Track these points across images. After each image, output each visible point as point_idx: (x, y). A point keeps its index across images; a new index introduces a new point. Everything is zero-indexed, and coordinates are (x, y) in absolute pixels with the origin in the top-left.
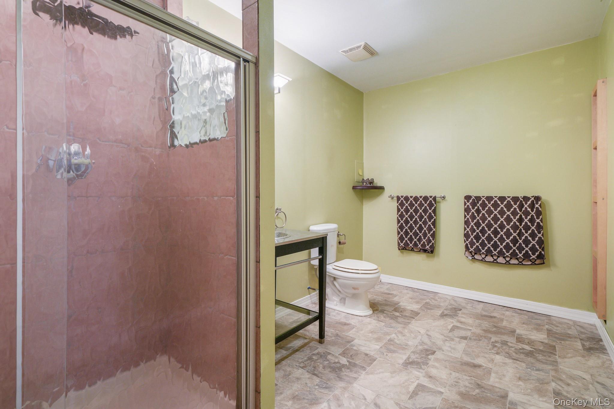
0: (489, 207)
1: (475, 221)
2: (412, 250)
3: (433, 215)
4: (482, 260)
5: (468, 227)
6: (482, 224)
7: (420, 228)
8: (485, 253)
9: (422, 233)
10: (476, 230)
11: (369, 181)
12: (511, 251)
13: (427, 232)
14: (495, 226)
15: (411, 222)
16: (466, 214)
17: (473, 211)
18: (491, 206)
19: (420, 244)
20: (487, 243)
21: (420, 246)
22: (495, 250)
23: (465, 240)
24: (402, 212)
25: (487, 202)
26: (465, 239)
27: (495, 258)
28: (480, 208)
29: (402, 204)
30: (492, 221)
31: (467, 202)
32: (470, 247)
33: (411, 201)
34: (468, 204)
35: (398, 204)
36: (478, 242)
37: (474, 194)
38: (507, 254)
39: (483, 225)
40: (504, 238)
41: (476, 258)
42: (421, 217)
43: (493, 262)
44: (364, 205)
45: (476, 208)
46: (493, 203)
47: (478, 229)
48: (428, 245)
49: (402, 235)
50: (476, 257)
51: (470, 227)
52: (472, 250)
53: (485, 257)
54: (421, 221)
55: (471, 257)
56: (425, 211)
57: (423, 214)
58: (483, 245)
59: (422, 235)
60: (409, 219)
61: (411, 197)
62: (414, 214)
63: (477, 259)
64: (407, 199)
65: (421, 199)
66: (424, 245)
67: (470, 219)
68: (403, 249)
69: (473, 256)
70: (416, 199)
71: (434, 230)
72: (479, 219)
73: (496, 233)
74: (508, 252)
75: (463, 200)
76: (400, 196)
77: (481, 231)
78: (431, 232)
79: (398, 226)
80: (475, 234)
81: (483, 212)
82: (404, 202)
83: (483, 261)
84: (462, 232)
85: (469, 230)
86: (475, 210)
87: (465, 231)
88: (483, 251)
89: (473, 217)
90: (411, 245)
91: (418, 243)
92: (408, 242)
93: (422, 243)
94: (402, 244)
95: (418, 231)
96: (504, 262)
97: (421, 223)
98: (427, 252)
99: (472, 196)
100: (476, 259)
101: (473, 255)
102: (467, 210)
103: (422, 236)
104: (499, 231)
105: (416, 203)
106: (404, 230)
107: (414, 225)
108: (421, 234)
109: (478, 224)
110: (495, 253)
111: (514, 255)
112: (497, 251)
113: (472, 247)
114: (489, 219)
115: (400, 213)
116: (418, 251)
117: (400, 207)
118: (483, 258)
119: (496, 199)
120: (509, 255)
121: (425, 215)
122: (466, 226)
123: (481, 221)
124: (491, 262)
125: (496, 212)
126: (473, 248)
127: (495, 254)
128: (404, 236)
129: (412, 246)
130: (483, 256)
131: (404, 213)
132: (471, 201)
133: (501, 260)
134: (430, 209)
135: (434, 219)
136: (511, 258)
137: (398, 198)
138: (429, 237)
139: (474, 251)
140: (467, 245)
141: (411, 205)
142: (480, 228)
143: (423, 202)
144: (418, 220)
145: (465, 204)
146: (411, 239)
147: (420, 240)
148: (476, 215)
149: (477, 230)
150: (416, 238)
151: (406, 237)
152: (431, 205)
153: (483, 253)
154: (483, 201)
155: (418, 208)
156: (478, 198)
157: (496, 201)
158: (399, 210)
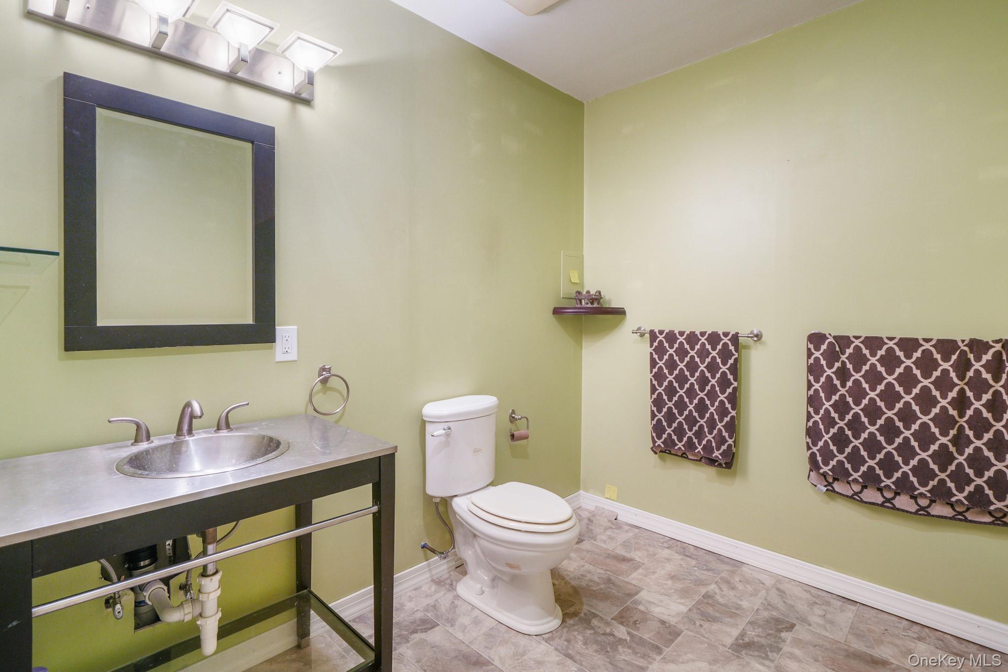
0: (873, 366)
1: (835, 398)
2: (684, 456)
3: (730, 377)
4: (851, 497)
5: (817, 413)
6: (853, 406)
7: (702, 408)
8: (861, 480)
9: (705, 420)
10: (837, 420)
11: (590, 298)
12: (932, 484)
13: (716, 417)
14: (890, 414)
15: (681, 392)
16: (811, 378)
17: (829, 372)
18: (877, 363)
19: (700, 444)
20: (866, 457)
21: (700, 448)
22: (889, 477)
23: (808, 443)
24: (660, 368)
25: (866, 352)
26: (809, 441)
27: (889, 495)
28: (849, 366)
29: (660, 350)
30: (881, 400)
31: (815, 350)
32: (820, 462)
33: (681, 343)
34: (817, 354)
35: (651, 350)
36: (841, 451)
37: (832, 329)
38: (922, 490)
39: (857, 409)
40: (913, 446)
41: (837, 490)
42: (703, 381)
43: (882, 505)
44: (583, 347)
45: (837, 365)
46: (884, 353)
47: (842, 418)
48: (718, 449)
49: (659, 420)
50: (837, 486)
51: (822, 412)
52: (825, 469)
53: (861, 492)
54: (702, 390)
55: (825, 486)
56: (713, 367)
57: (708, 375)
58: (855, 459)
59: (704, 424)
60: (676, 385)
61: (682, 334)
62: (687, 373)
63: (840, 494)
64: (671, 337)
65: (703, 340)
66: (708, 448)
67: (821, 391)
68: (665, 452)
69: (830, 484)
70: (692, 338)
71: (733, 413)
72: (845, 393)
73: (890, 431)
74: (924, 484)
75: (803, 344)
76: (656, 331)
77: (849, 425)
78: (727, 419)
79: (652, 400)
80: (833, 431)
81: (857, 376)
82: (666, 345)
83: (854, 499)
84: (801, 425)
85: (819, 420)
86: (834, 369)
87: (808, 420)
88: (856, 475)
89: (830, 389)
90: (680, 445)
91: (695, 441)
92: (674, 437)
93: (704, 442)
94: (659, 442)
95: (695, 414)
96: (913, 508)
97: (702, 395)
98: (716, 464)
99: (828, 336)
100: (837, 493)
101: (831, 480)
102: (814, 370)
103: (705, 427)
104: (898, 427)
105: (692, 349)
106: (665, 410)
107: (686, 400)
108: (702, 422)
109: (842, 407)
110: (888, 482)
111: (941, 494)
112: (894, 479)
113: (826, 464)
114: (872, 395)
115: (655, 370)
116: (697, 460)
117: (656, 356)
118: (856, 494)
119: (891, 344)
120: (926, 493)
121: (713, 377)
122: (811, 410)
123: (850, 400)
124: (878, 505)
125: (890, 379)
126: (830, 467)
127: (887, 486)
128: (665, 424)
129: (683, 449)
130: (857, 488)
131: (666, 371)
132: (824, 347)
133: (903, 501)
134: (724, 364)
135: (734, 388)
136: (932, 501)
137: (653, 335)
138: (720, 430)
139: (831, 473)
140: (813, 457)
141: (681, 352)
142: (849, 417)
143: (708, 347)
144: (696, 387)
145: (810, 354)
146: (680, 432)
147: (700, 434)
148: (837, 382)
149: (839, 421)
150: (691, 430)
151: (670, 426)
152: (725, 354)
153: (855, 481)
154: (857, 348)
155: (697, 360)
156: (843, 341)
157: (890, 350)
158: (653, 363)
